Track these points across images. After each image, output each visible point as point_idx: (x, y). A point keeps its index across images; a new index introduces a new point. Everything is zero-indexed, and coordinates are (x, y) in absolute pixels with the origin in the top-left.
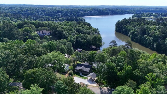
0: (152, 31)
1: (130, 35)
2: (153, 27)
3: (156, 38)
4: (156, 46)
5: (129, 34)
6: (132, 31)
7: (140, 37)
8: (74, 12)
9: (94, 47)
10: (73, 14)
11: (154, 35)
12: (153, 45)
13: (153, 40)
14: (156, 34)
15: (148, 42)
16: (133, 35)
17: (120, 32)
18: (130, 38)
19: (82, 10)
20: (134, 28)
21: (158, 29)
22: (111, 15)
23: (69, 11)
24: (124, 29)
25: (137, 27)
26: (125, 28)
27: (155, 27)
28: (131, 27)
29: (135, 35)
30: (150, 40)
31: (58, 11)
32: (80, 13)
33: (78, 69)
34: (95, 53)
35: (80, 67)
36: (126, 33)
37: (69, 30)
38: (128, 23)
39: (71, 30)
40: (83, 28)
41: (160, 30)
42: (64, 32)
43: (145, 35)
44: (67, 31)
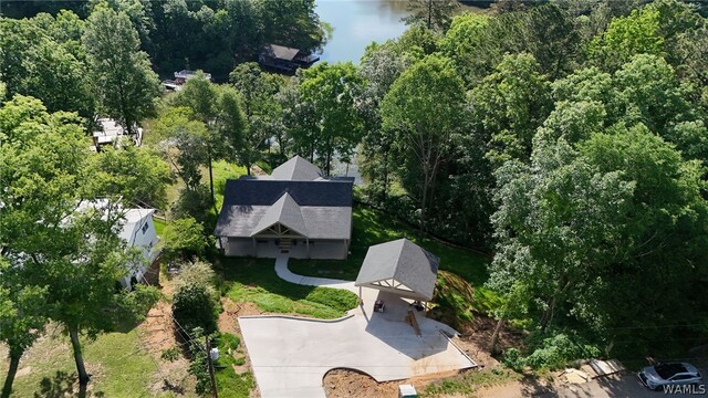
9: (282, 52)
33: (246, 227)
34: (349, 74)
35: (257, 209)
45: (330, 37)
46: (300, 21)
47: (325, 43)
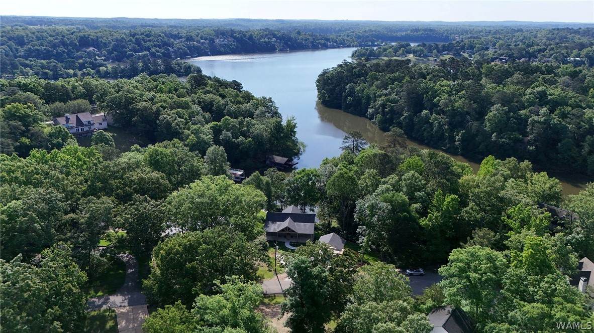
0: (443, 97)
1: (376, 112)
2: (442, 86)
3: (458, 118)
4: (462, 140)
5: (370, 111)
6: (379, 102)
7: (410, 118)
8: (150, 41)
9: (279, 159)
10: (148, 49)
11: (453, 109)
12: (452, 139)
13: (450, 124)
14: (456, 104)
15: (436, 132)
16: (384, 114)
17: (338, 106)
18: (374, 123)
19: (177, 37)
20: (384, 92)
21: (458, 91)
22: (283, 51)
23: (131, 41)
24: (349, 95)
25: (392, 89)
26: (352, 93)
27: (449, 86)
28: (373, 88)
29: (392, 111)
30: (441, 126)
31: (85, 42)
32: (172, 45)
33: (275, 229)
34: (315, 173)
35: (278, 223)
36: (358, 108)
37: (179, 106)
38: (359, 75)
39: (186, 106)
40: (223, 96)
41: (463, 92)
42: (165, 116)
43: (425, 112)
44: (174, 111)
45: (304, 150)
46: (289, 143)
47: (301, 154)
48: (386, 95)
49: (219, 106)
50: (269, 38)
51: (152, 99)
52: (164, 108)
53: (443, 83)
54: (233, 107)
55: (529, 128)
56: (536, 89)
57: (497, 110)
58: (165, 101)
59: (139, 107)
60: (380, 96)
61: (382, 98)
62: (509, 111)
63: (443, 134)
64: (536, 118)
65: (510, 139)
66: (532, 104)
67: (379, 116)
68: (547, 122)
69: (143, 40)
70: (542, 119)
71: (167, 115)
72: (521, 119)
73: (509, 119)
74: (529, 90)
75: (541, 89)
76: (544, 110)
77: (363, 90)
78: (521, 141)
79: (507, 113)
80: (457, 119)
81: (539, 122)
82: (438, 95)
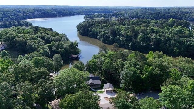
0: (123, 32)
1: (101, 37)
4: (131, 45)
5: (98, 37)
6: (102, 34)
7: (113, 39)
8: (9, 13)
9: (74, 56)
10: (9, 17)
11: (127, 35)
12: (128, 45)
13: (126, 40)
15: (122, 43)
16: (104, 38)
17: (87, 36)
18: (100, 41)
20: (103, 30)
22: (59, 16)
24: (90, 31)
25: (105, 29)
26: (91, 31)
28: (98, 29)
29: (107, 37)
30: (123, 41)
32: (18, 15)
36: (94, 36)
37: (33, 39)
38: (93, 25)
39: (35, 38)
40: (48, 34)
41: (129, 30)
42: (29, 43)
43: (118, 37)
44: (32, 41)
48: (103, 31)
49: (47, 38)
50: (54, 12)
51: (22, 37)
52: (28, 40)
53: (122, 27)
54: (53, 38)
55: (151, 40)
56: (150, 28)
57: (141, 35)
58: (27, 37)
59: (18, 40)
60: (102, 32)
61: (103, 32)
62: (145, 35)
63: (124, 43)
64: (153, 37)
65: (146, 44)
66: (150, 33)
67: (102, 39)
68: (156, 38)
69: (6, 13)
70: (155, 37)
71: (30, 43)
72: (148, 38)
73: (145, 37)
74: (148, 28)
75: (152, 28)
76: (154, 34)
77: (95, 30)
78: (149, 44)
79: (144, 36)
80: (129, 39)
81: (154, 38)
82: (121, 31)
